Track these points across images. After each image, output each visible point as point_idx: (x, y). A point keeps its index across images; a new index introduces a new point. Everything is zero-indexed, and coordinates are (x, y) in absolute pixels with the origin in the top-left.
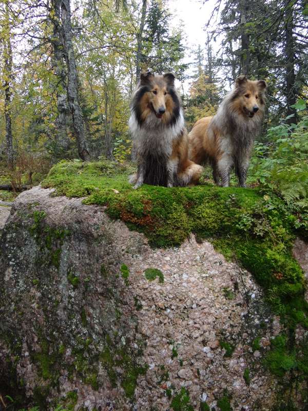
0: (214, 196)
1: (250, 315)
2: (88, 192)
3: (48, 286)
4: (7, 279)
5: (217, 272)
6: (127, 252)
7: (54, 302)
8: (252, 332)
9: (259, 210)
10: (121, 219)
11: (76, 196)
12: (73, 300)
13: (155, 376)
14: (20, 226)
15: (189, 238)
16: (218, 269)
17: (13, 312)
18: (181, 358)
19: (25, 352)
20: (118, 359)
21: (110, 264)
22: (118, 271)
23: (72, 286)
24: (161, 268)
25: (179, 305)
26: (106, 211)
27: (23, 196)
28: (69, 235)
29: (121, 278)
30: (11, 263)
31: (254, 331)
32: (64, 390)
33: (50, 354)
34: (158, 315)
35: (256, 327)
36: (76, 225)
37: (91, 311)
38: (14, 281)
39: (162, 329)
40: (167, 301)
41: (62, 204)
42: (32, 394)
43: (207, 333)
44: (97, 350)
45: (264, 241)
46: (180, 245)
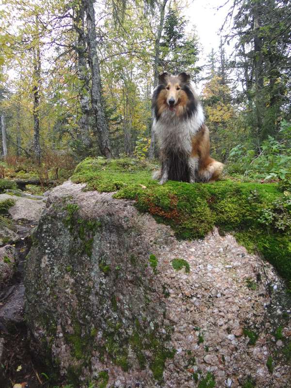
0: (236, 191)
1: (272, 306)
2: (118, 187)
3: (80, 273)
4: (43, 265)
6: (155, 243)
7: (86, 288)
8: (275, 322)
9: (280, 205)
10: (149, 212)
11: (107, 191)
12: (104, 286)
13: (182, 360)
14: (55, 217)
15: (212, 230)
16: (240, 260)
17: (49, 297)
18: (207, 344)
19: (59, 333)
20: (147, 342)
21: (139, 254)
22: (147, 260)
23: (103, 274)
24: (187, 258)
25: (204, 294)
26: (135, 205)
27: (57, 191)
28: (101, 226)
29: (150, 267)
30: (47, 251)
31: (276, 321)
32: (96, 370)
33: (82, 335)
34: (185, 303)
35: (279, 317)
36: (107, 217)
37: (121, 297)
38: (50, 268)
40: (193, 290)
41: (94, 198)
42: (66, 372)
43: (231, 322)
44: (127, 333)
45: (285, 235)
46: (204, 237)
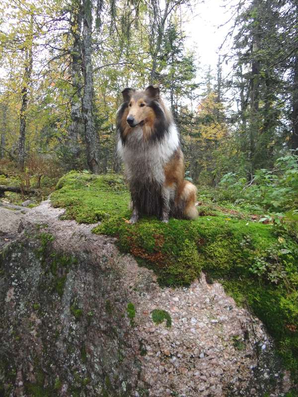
0: (227, 234)
1: (259, 368)
2: (98, 218)
3: (49, 314)
4: (8, 300)
5: (227, 318)
6: (135, 290)
7: (54, 332)
8: (261, 388)
9: (274, 254)
10: (131, 253)
11: (86, 222)
12: (74, 333)
14: (26, 246)
15: (199, 277)
16: (228, 314)
17: (11, 337)
19: (19, 381)
21: (116, 301)
22: (123, 309)
23: (74, 317)
24: (169, 309)
25: (185, 353)
26: (115, 243)
28: (75, 263)
29: (127, 318)
30: (13, 283)
31: (263, 386)
33: (44, 386)
34: (163, 363)
35: (265, 382)
36: (84, 254)
37: (92, 348)
38: (15, 303)
39: (166, 379)
40: (173, 347)
41: (71, 229)
43: (214, 387)
44: (95, 391)
45: (277, 288)
46: (190, 285)
